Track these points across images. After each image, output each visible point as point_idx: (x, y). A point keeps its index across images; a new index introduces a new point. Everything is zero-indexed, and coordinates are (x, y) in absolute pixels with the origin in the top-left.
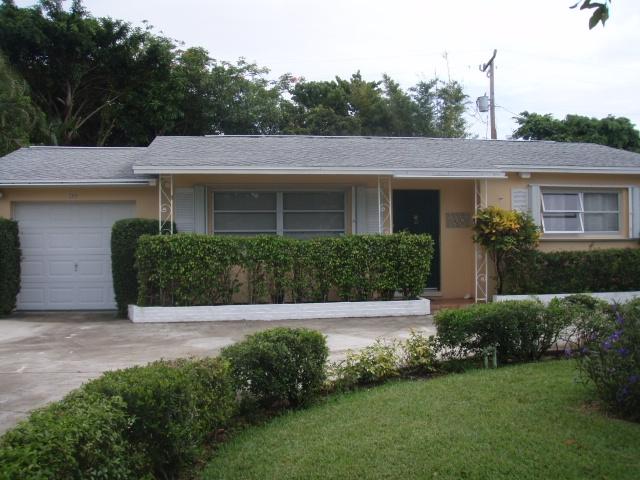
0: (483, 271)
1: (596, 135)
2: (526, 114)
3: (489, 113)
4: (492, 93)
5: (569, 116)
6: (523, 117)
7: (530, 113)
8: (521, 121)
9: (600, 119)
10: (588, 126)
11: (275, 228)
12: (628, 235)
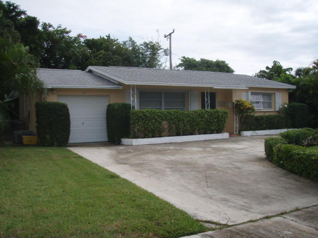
0: (236, 123)
1: (215, 68)
2: (184, 57)
3: (168, 57)
4: (170, 48)
5: (201, 59)
6: (182, 59)
7: (186, 57)
8: (182, 60)
9: (214, 61)
10: (211, 64)
11: (161, 107)
12: (275, 109)
